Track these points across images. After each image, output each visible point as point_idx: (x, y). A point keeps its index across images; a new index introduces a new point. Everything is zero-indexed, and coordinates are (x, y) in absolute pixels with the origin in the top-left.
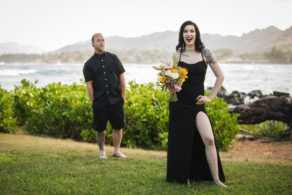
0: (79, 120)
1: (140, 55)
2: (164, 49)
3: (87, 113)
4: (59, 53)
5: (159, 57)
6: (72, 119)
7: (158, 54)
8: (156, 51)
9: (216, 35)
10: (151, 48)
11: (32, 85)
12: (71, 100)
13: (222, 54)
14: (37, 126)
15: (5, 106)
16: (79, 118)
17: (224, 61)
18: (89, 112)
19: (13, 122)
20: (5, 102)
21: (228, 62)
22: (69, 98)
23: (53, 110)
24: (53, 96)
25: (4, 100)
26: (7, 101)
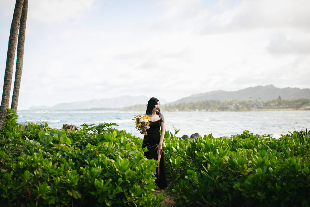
0: (259, 197)
1: (238, 104)
2: (256, 100)
3: (270, 186)
4: (178, 104)
5: (253, 106)
6: (247, 194)
7: (252, 104)
8: (250, 101)
9: (296, 88)
10: (246, 99)
11: (172, 135)
12: (242, 164)
13: (301, 103)
14: (186, 196)
15: (145, 174)
16: (259, 194)
17: (304, 108)
18: (273, 184)
19: (157, 199)
20: (145, 168)
21: (306, 109)
22: (238, 161)
23: (211, 176)
24: (214, 158)
25: (144, 165)
26: (149, 167)
